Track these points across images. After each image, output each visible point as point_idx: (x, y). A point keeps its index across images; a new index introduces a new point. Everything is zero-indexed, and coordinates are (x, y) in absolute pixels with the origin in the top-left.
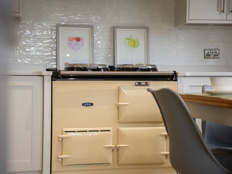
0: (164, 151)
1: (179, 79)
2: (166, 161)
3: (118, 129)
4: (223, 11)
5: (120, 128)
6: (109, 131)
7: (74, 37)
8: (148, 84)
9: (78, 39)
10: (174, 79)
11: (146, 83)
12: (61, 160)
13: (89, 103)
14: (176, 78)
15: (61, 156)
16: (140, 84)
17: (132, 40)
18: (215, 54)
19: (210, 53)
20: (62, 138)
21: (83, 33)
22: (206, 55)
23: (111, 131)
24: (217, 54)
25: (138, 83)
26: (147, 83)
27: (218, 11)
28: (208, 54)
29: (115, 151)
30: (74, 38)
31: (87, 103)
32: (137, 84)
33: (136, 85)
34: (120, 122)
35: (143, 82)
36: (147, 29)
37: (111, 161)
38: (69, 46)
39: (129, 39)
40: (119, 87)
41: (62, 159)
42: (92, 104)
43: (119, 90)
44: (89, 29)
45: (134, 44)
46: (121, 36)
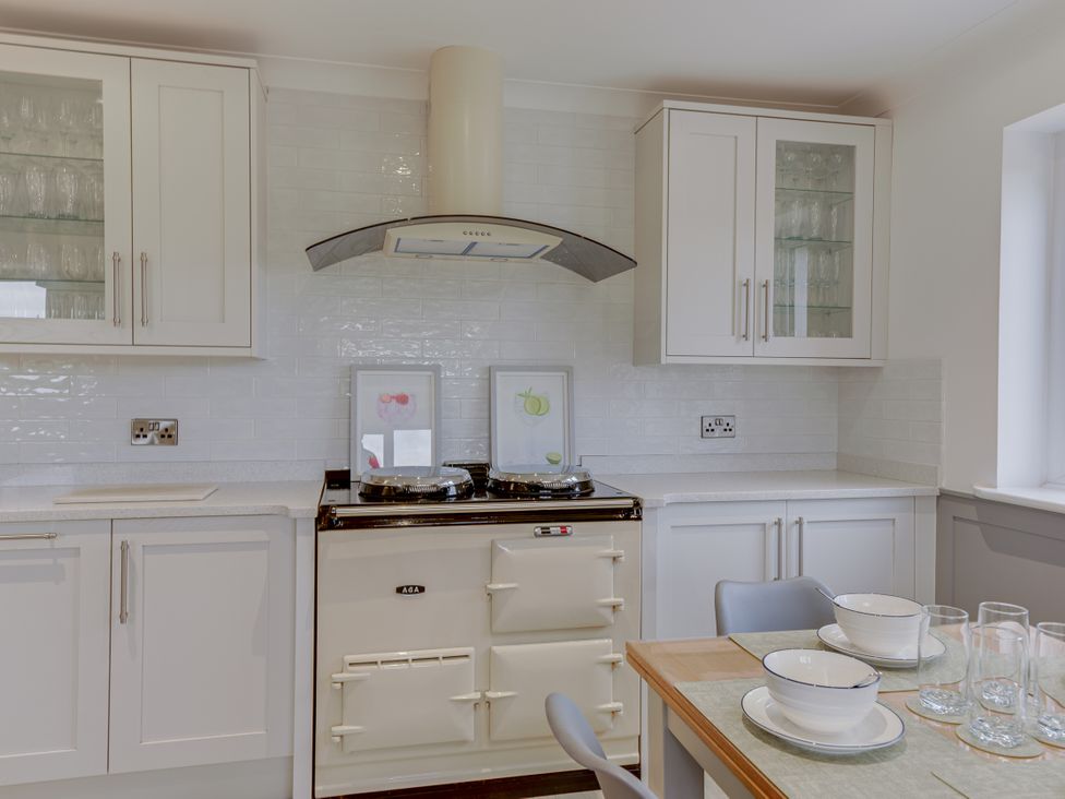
0: (608, 702)
1: (644, 514)
2: (612, 726)
3: (490, 651)
4: (746, 337)
5: (494, 648)
6: (466, 656)
7: (392, 394)
8: (569, 530)
9: (403, 399)
10: (632, 516)
11: (562, 528)
12: (338, 739)
13: (414, 587)
14: (638, 512)
15: (337, 729)
16: (546, 532)
17: (534, 397)
18: (725, 427)
19: (713, 426)
20: (342, 683)
21: (418, 387)
22: (704, 430)
23: (473, 657)
24: (730, 427)
25: (542, 528)
26: (565, 527)
27: (733, 334)
28: (710, 428)
29: (483, 708)
30: (393, 397)
31: (408, 587)
32: (539, 531)
33: (536, 535)
34: (494, 634)
35: (555, 528)
36: (569, 371)
37: (470, 734)
38: (381, 416)
39: (526, 396)
40: (492, 542)
41: (342, 736)
42: (422, 589)
43: (492, 551)
44: (429, 373)
45: (537, 406)
46: (507, 389)
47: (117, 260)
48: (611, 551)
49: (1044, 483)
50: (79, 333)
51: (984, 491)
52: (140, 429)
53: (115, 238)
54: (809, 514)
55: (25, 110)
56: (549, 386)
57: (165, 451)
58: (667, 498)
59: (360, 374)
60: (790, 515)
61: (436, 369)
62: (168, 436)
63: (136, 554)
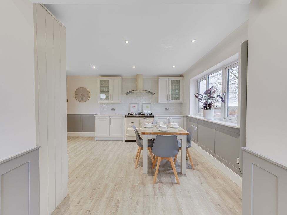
1: (154, 117)
4: (167, 100)
9: (135, 107)
13: (133, 123)
19: (166, 109)
20: (127, 130)
21: (136, 105)
24: (168, 109)
35: (145, 118)
36: (151, 104)
38: (133, 108)
41: (127, 135)
43: (140, 120)
45: (148, 107)
46: (145, 105)
47: (110, 95)
48: (151, 120)
49: (195, 115)
50: (107, 101)
51: (188, 116)
52: (112, 109)
53: (110, 93)
54: (172, 118)
55: (104, 83)
56: (149, 105)
57: (114, 111)
58: (156, 116)
59: (131, 104)
60: (170, 118)
61: (138, 104)
62: (114, 110)
63: (111, 119)
